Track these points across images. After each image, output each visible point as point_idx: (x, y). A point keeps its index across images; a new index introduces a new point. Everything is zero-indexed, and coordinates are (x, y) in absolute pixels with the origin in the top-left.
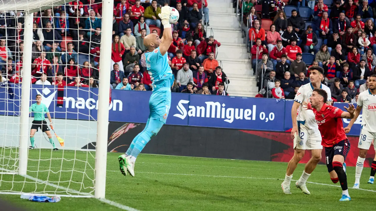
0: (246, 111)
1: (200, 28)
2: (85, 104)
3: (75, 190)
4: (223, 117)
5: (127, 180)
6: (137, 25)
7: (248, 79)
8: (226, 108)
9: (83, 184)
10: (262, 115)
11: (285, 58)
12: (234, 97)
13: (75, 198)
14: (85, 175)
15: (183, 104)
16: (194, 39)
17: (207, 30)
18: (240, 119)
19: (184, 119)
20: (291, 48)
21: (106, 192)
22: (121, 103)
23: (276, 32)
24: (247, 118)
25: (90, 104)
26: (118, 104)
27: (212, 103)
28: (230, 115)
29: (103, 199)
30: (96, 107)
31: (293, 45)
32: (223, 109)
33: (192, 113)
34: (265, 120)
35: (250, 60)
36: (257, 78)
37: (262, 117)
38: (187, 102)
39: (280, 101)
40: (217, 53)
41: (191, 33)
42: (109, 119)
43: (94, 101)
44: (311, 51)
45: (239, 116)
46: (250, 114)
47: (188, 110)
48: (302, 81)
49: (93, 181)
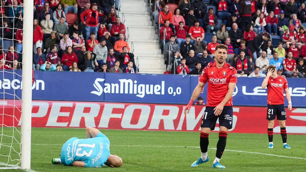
0: (156, 86)
1: (113, 13)
2: (11, 84)
3: (3, 163)
4: (135, 92)
5: (50, 152)
6: (55, 12)
7: (157, 58)
8: (138, 84)
9: (11, 157)
10: (170, 90)
11: (189, 38)
12: (145, 74)
13: (3, 169)
14: (12, 149)
15: (99, 82)
16: (108, 23)
17: (119, 14)
18: (150, 94)
19: (101, 95)
20: (194, 29)
21: (31, 163)
22: (43, 83)
23: (180, 15)
24: (157, 93)
25: (15, 85)
26: (40, 84)
27: (125, 80)
28: (141, 91)
29: (29, 170)
30: (20, 87)
31: (196, 26)
32: (135, 86)
33: (107, 90)
34: (173, 94)
35: (158, 41)
36: (165, 57)
37: (170, 91)
38: (102, 80)
39: (186, 77)
40: (129, 35)
41: (105, 18)
43: (18, 82)
44: (212, 31)
45: (149, 91)
46: (159, 89)
47: (104, 87)
48: (205, 58)
49: (19, 154)
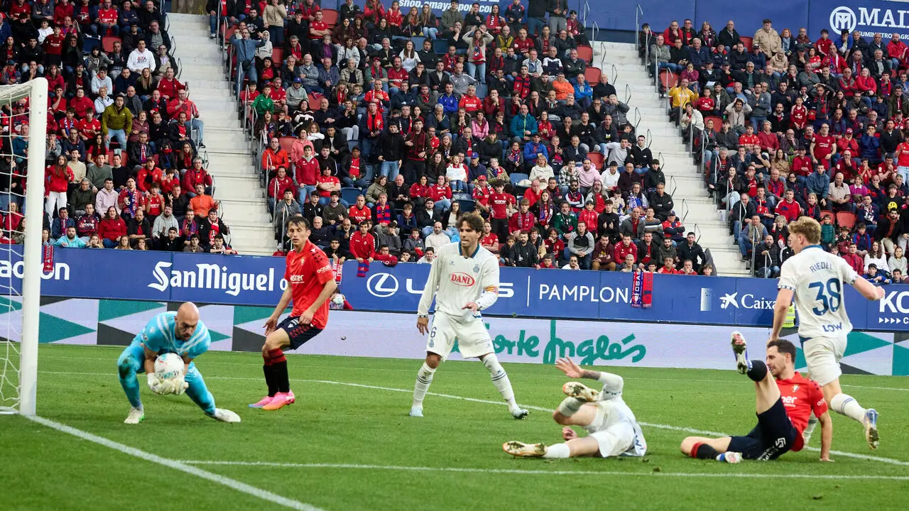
0: (259, 277)
1: (187, 152)
2: (12, 271)
4: (224, 287)
7: (262, 229)
8: (228, 273)
10: (284, 283)
11: (317, 196)
12: (241, 257)
14: (6, 380)
15: (162, 268)
17: (201, 153)
18: (249, 290)
19: (165, 290)
20: (323, 180)
21: (37, 405)
22: (67, 269)
24: (260, 288)
26: (62, 270)
27: (206, 266)
28: (234, 284)
29: (32, 415)
31: (326, 176)
32: (224, 275)
33: (176, 281)
35: (264, 200)
36: (275, 227)
37: (284, 286)
38: (168, 265)
40: (215, 189)
42: (41, 292)
43: (25, 265)
45: (248, 285)
46: (265, 281)
47: (170, 276)
49: (17, 388)
